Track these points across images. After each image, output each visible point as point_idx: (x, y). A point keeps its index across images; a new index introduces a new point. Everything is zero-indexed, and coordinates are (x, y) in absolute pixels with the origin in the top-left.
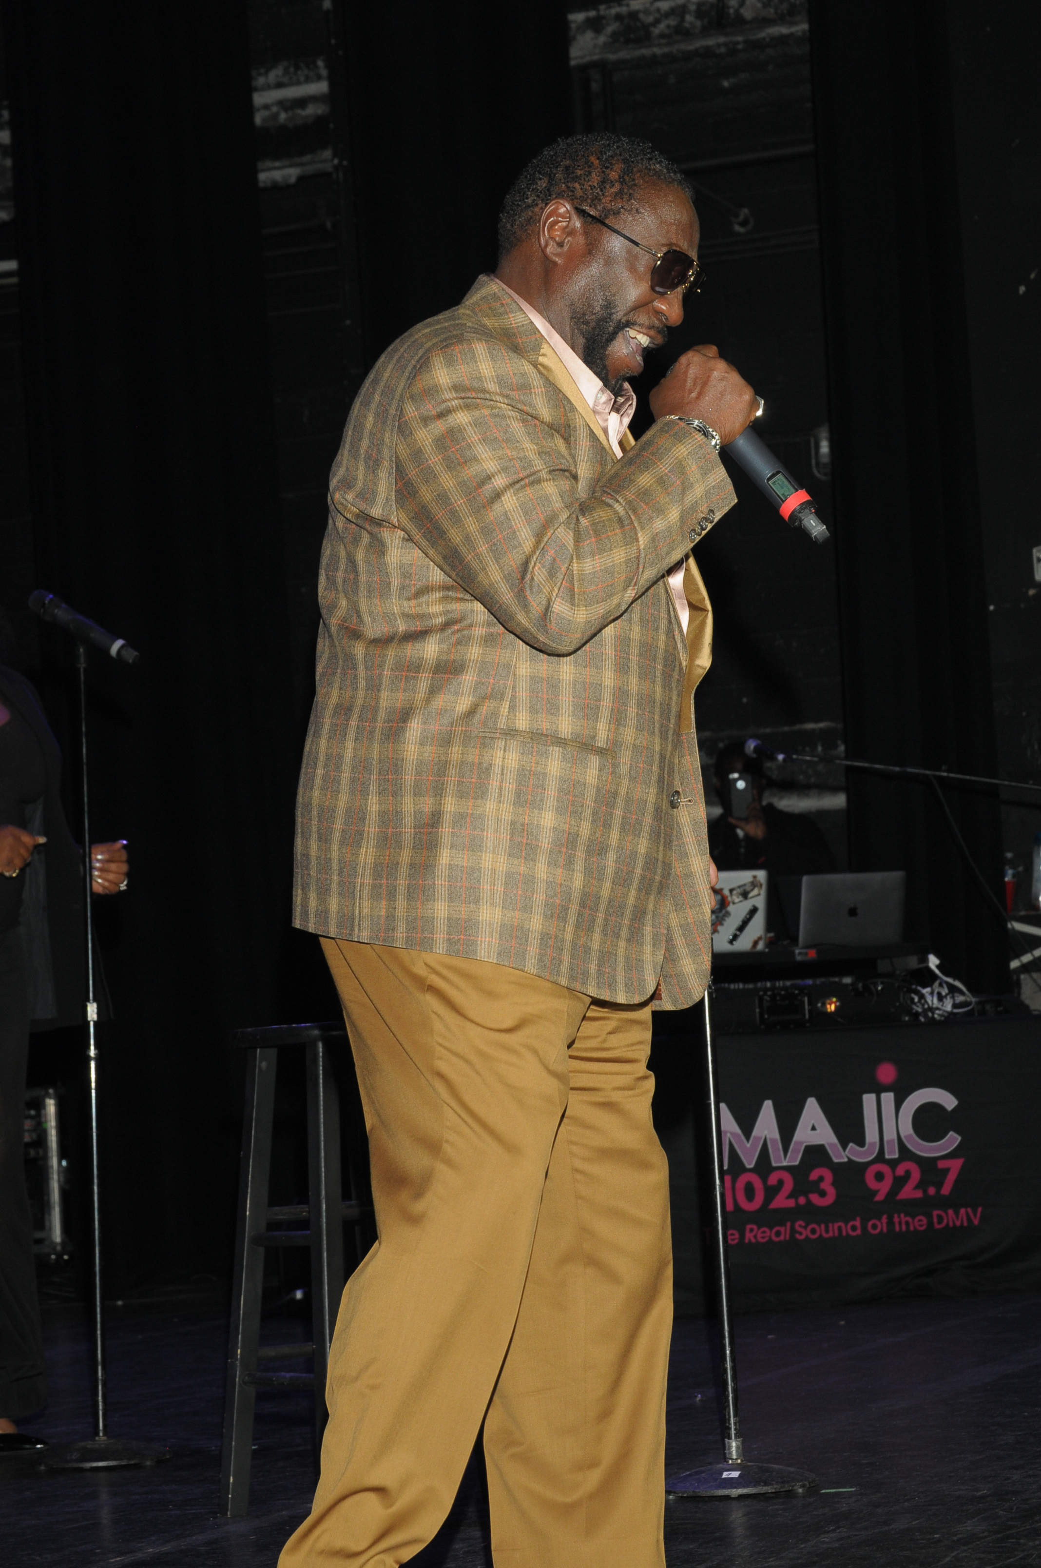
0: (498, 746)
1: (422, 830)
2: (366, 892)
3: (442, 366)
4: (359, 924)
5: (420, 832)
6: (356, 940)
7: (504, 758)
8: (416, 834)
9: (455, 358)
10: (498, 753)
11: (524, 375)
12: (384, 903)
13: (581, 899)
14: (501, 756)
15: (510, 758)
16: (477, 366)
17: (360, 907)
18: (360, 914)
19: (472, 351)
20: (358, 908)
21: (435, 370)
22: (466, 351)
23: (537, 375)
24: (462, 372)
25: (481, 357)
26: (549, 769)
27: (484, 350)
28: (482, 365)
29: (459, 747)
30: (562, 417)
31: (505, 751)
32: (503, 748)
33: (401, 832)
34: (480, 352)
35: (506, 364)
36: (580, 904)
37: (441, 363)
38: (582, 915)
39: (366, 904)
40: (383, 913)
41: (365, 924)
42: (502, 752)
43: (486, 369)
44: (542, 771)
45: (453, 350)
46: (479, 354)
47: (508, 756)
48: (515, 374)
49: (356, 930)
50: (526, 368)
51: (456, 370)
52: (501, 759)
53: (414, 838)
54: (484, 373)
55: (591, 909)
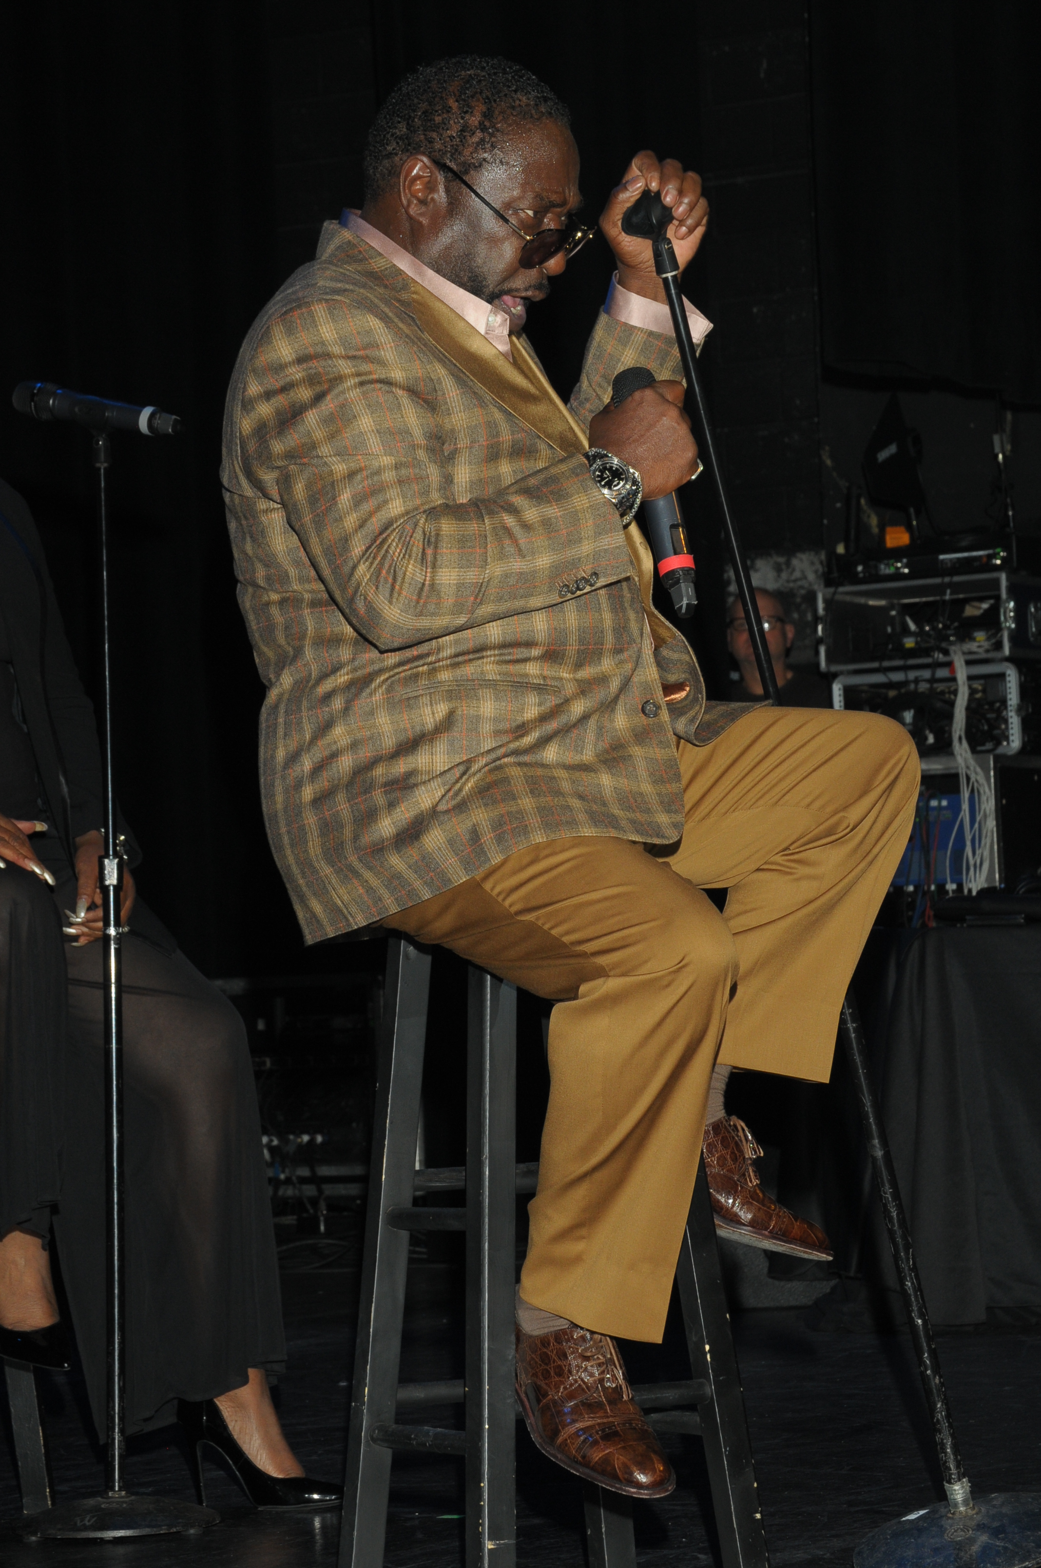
0: (423, 703)
1: (356, 801)
3: (282, 336)
4: (349, 912)
5: (356, 804)
7: (433, 713)
8: (352, 807)
9: (295, 324)
10: (426, 711)
11: (369, 332)
14: (430, 713)
15: (439, 710)
16: (318, 331)
19: (311, 314)
21: (277, 341)
22: (305, 315)
23: (384, 330)
24: (305, 339)
25: (321, 320)
26: (482, 710)
27: (324, 311)
28: (322, 329)
29: (385, 717)
30: (419, 370)
31: (431, 705)
32: (429, 703)
34: (320, 315)
35: (348, 322)
37: (282, 332)
42: (429, 708)
43: (328, 332)
44: (475, 713)
45: (291, 316)
46: (318, 317)
47: (437, 709)
48: (358, 333)
50: (371, 324)
51: (297, 338)
52: (431, 716)
53: (352, 811)
54: (326, 337)
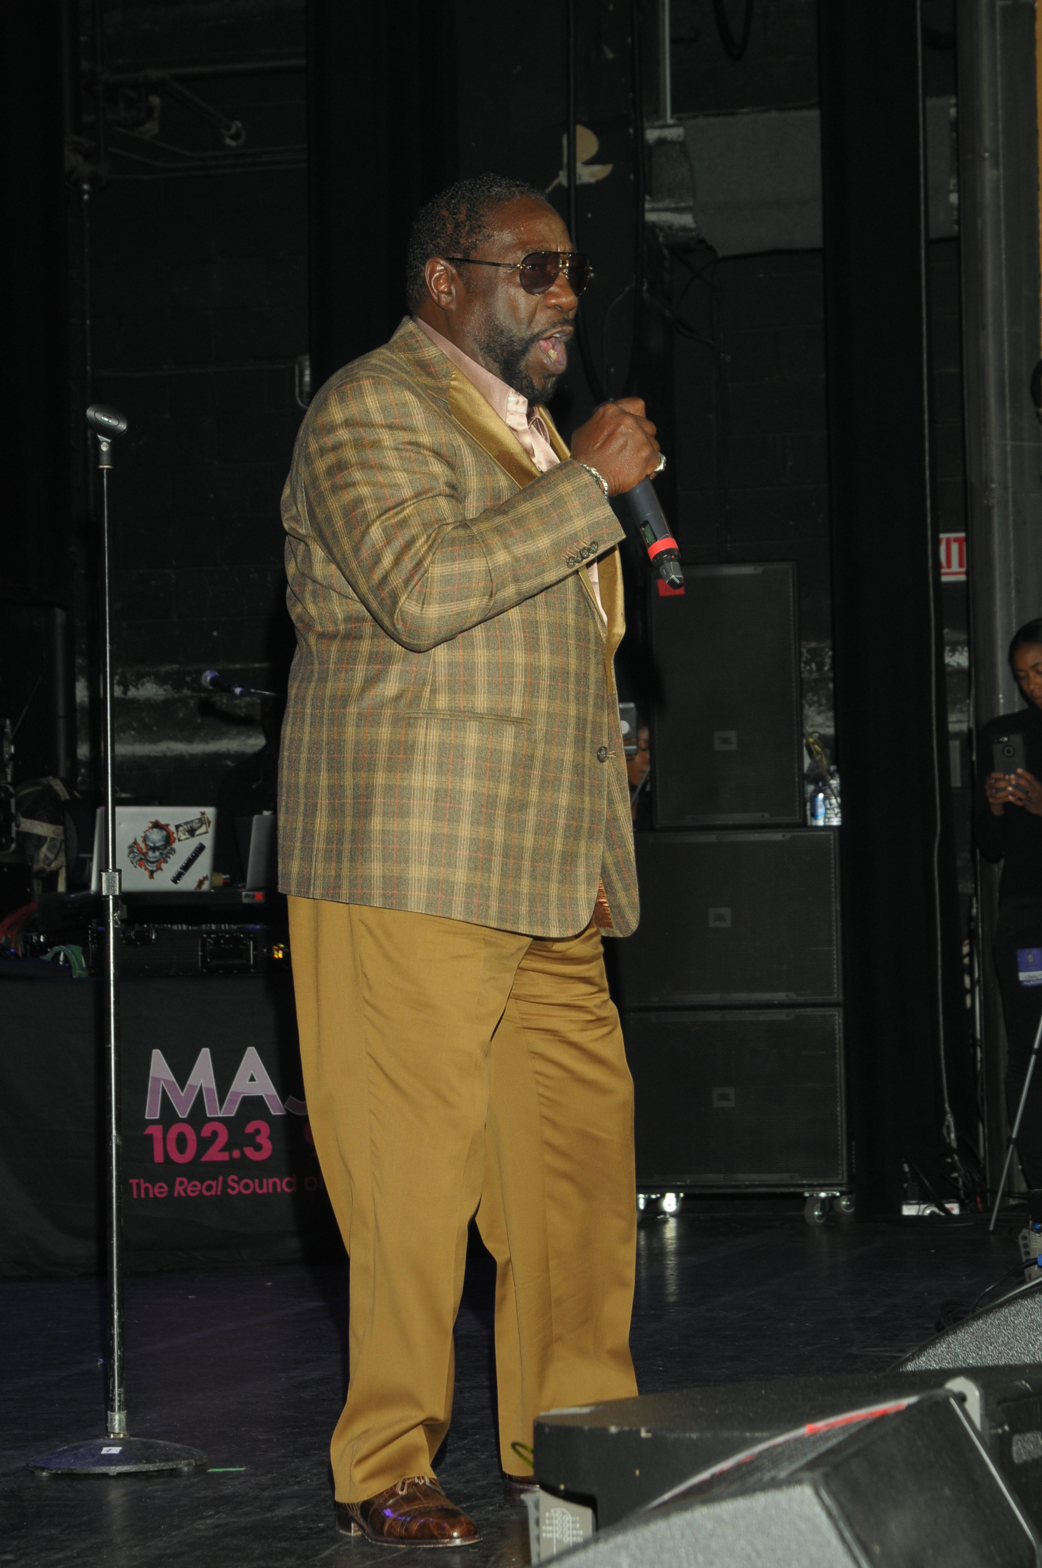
0: (420, 725)
1: (359, 801)
2: (320, 855)
3: (336, 403)
4: (314, 884)
5: (358, 803)
6: (311, 897)
7: (426, 735)
8: (355, 804)
9: (346, 395)
10: (421, 731)
11: (405, 404)
12: (334, 865)
13: (504, 850)
14: (424, 733)
15: (432, 734)
16: (364, 400)
17: (315, 869)
18: (315, 875)
19: (360, 388)
20: (314, 870)
21: (332, 408)
23: (417, 404)
24: (353, 409)
25: (367, 392)
26: (467, 740)
27: (370, 385)
28: (368, 399)
29: (388, 727)
30: (443, 437)
31: (427, 728)
32: (425, 726)
33: (344, 803)
34: (366, 388)
35: (389, 395)
36: (503, 855)
37: (336, 400)
38: (506, 865)
39: (320, 866)
40: (333, 873)
41: (319, 883)
42: (424, 730)
43: (372, 402)
44: (461, 743)
45: (344, 388)
46: (366, 390)
47: (430, 733)
48: (396, 404)
49: (312, 888)
50: (407, 398)
51: (347, 406)
52: (423, 736)
53: (354, 807)
54: (370, 405)
55: (515, 859)
